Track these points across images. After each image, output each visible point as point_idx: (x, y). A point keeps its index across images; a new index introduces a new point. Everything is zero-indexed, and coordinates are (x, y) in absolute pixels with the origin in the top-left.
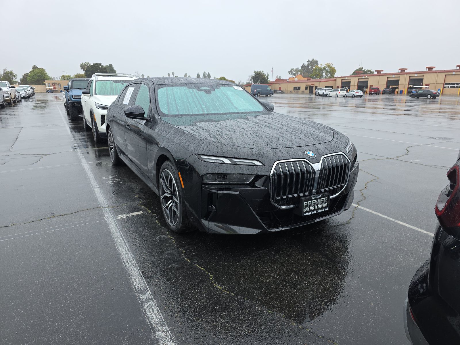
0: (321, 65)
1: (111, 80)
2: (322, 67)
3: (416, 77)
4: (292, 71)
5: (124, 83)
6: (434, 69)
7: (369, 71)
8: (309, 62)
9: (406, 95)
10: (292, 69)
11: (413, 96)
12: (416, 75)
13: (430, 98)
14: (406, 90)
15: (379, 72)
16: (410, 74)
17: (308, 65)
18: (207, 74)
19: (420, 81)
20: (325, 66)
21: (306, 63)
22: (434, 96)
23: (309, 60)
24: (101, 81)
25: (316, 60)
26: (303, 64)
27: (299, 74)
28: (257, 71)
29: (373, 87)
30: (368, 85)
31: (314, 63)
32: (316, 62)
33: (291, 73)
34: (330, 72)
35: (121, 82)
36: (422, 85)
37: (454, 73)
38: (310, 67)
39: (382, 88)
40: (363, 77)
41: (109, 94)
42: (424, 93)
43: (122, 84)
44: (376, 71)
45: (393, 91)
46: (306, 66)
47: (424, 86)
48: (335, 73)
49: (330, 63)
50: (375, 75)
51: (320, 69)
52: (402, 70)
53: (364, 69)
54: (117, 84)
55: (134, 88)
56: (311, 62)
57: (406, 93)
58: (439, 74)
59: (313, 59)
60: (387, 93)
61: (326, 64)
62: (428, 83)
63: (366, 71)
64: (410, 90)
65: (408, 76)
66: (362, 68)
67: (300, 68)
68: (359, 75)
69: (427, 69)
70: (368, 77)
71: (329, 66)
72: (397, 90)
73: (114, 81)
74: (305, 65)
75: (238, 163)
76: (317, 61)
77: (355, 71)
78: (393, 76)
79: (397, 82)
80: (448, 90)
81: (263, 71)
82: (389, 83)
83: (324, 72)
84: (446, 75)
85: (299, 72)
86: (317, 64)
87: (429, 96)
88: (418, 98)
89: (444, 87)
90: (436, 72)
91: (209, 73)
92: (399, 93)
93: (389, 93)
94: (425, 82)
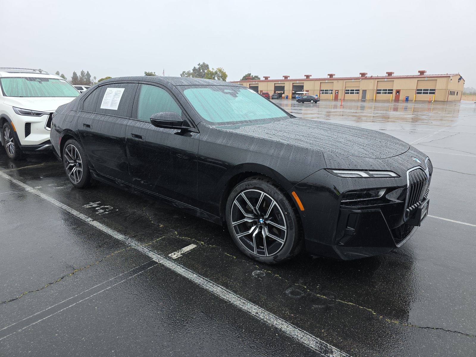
0: (213, 69)
1: (23, 78)
2: (214, 71)
3: (298, 84)
4: (184, 74)
5: (42, 81)
6: (310, 77)
7: (256, 77)
8: (200, 65)
9: (291, 100)
10: (184, 72)
11: (299, 101)
12: (298, 82)
13: (313, 103)
14: (290, 96)
15: (266, 78)
16: (292, 81)
17: (199, 68)
18: (86, 73)
19: (301, 88)
20: (216, 71)
21: (197, 67)
22: (316, 101)
23: (199, 64)
24: (8, 79)
25: (207, 63)
26: (195, 68)
27: (191, 77)
28: (148, 72)
29: (263, 92)
30: (259, 90)
31: (205, 66)
32: (207, 67)
33: (183, 76)
34: (221, 77)
35: (37, 80)
36: (303, 91)
37: (327, 81)
38: (201, 70)
39: (271, 93)
40: (254, 83)
41: (25, 95)
42: (308, 98)
43: (40, 83)
44: (264, 77)
45: (280, 96)
46: (197, 70)
47: (304, 92)
48: (227, 78)
49: (221, 68)
50: (262, 81)
51: (212, 73)
52: (286, 77)
53: (251, 75)
54: (32, 82)
55: (124, 89)
56: (202, 66)
57: (291, 98)
58: (316, 81)
59: (204, 63)
60: (275, 98)
61: (217, 69)
62: (307, 90)
63: (253, 77)
64: (294, 96)
65: (291, 83)
66: (250, 74)
67: (192, 71)
68: (249, 81)
69: (306, 77)
70: (258, 83)
71: (220, 71)
72: (283, 95)
73: (26, 78)
74: (196, 68)
75: (375, 176)
76: (208, 65)
77: (244, 77)
78: (279, 82)
79: (282, 88)
80: (323, 96)
81: (154, 73)
82: (277, 88)
83: (216, 76)
84: (321, 83)
85: (191, 75)
86: (208, 68)
87: (312, 101)
88: (303, 102)
89: (320, 94)
90: (312, 80)
91: (88, 72)
92: (285, 98)
93: (277, 98)
94: (305, 88)
